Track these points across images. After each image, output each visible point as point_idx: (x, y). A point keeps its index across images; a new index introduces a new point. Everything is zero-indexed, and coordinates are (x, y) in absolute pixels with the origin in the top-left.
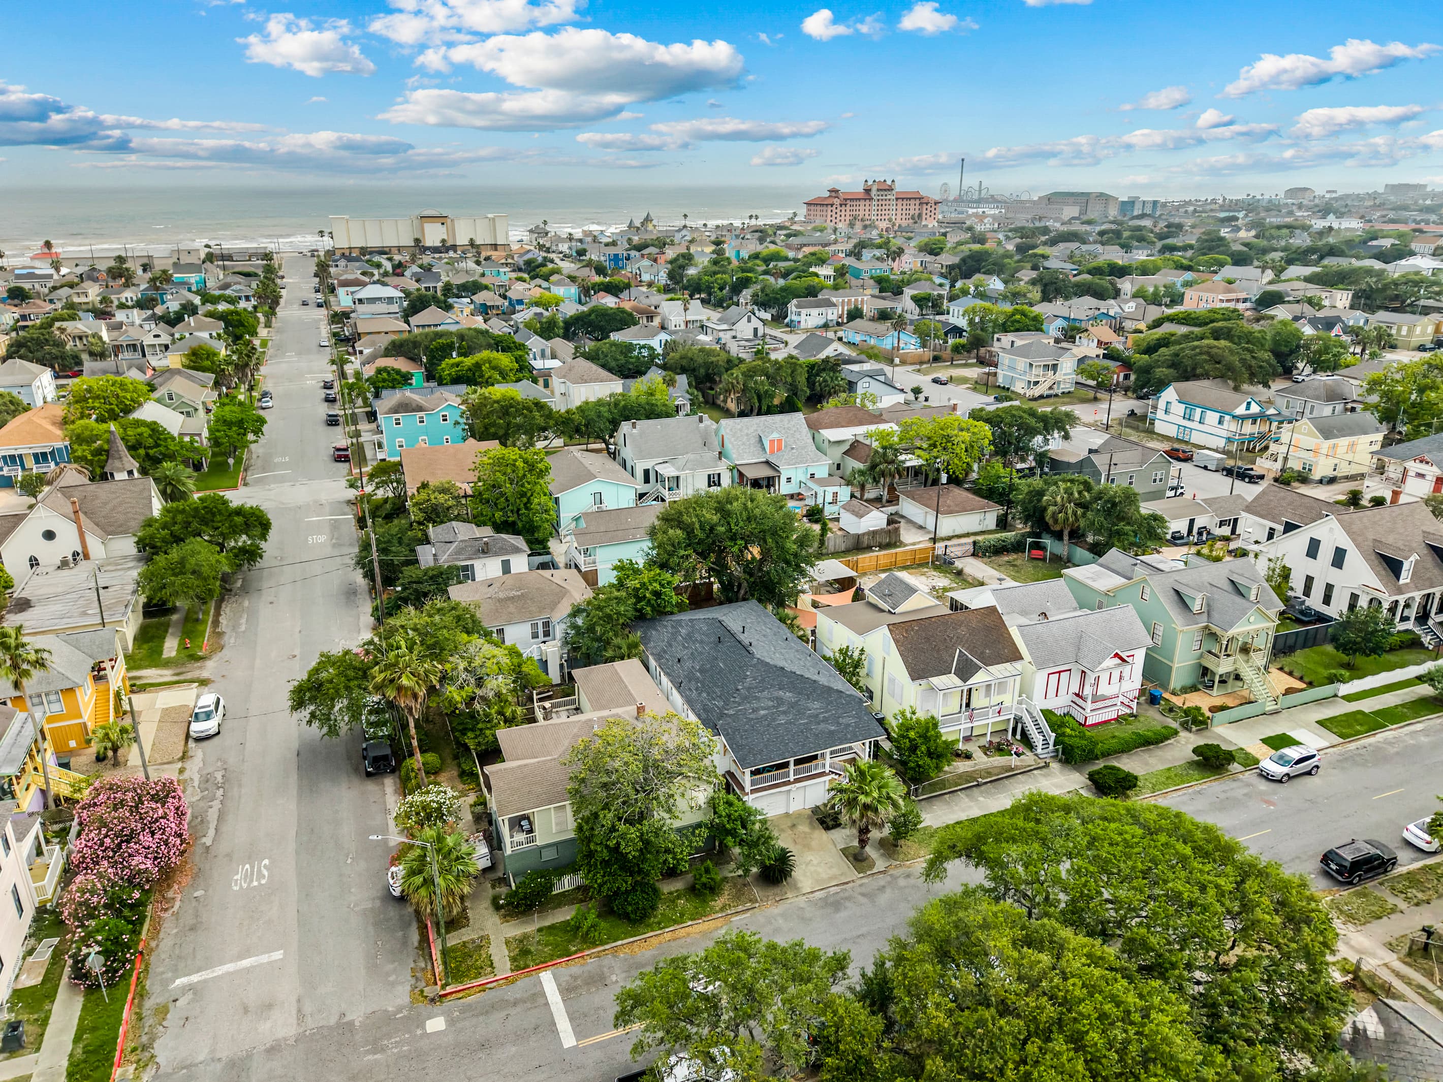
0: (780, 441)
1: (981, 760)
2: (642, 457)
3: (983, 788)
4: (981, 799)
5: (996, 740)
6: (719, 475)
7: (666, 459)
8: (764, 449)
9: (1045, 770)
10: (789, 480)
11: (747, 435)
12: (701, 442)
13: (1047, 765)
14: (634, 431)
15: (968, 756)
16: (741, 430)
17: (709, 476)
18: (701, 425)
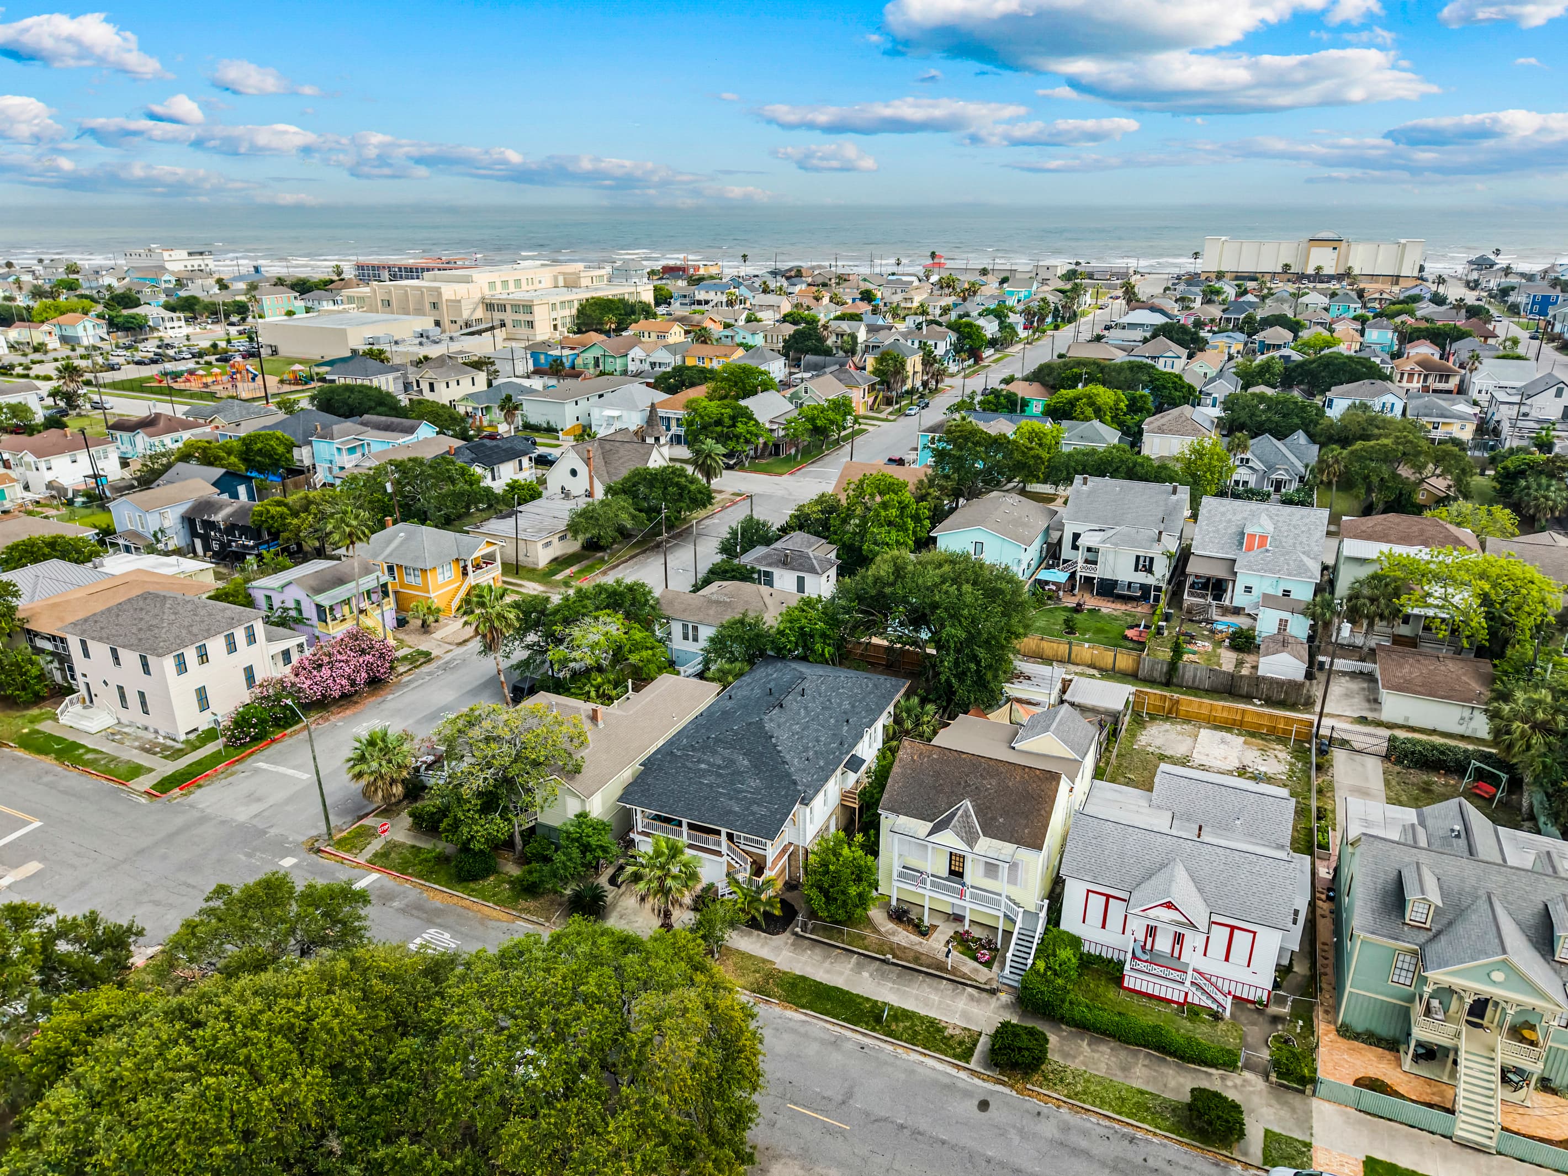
0: (1263, 538)
1: (937, 944)
2: (1075, 519)
3: (886, 967)
4: (866, 974)
5: (977, 933)
6: (1152, 559)
7: (1103, 527)
8: (1241, 544)
9: (984, 995)
10: (1248, 589)
11: (1230, 521)
12: (1160, 516)
13: (993, 992)
14: (1085, 488)
15: (923, 932)
16: (1223, 514)
17: (1138, 558)
18: (1174, 498)
